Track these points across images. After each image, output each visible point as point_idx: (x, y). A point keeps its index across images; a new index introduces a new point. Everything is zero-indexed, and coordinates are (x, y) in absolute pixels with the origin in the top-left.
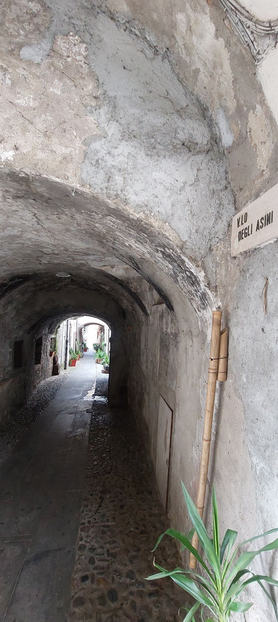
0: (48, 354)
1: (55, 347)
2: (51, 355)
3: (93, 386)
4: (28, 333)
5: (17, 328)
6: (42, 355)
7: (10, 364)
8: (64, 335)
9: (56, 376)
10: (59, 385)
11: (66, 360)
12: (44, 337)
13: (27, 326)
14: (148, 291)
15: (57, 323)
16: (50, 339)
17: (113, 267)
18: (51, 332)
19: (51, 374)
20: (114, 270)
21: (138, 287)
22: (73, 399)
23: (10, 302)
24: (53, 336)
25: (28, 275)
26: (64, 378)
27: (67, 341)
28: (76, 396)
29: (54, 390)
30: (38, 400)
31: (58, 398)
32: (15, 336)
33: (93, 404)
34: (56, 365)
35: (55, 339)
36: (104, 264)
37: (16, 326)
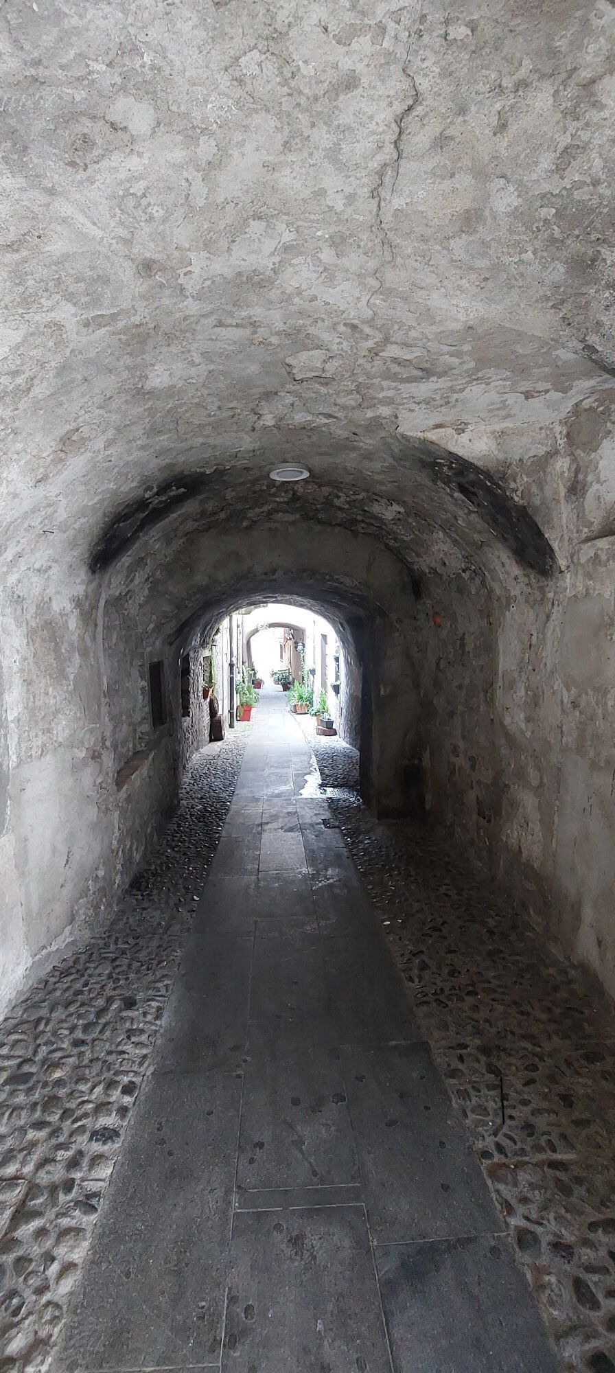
0: (201, 694)
1: (211, 677)
2: (205, 697)
3: (312, 765)
4: (171, 644)
5: (154, 630)
6: (192, 695)
7: (145, 718)
8: (227, 650)
9: (219, 743)
10: (235, 763)
11: (232, 708)
12: (192, 654)
13: (170, 628)
14: (562, 501)
15: (215, 622)
16: (202, 659)
17: (461, 431)
18: (203, 644)
19: (209, 739)
20: (464, 438)
21: (534, 489)
22: (278, 796)
23: (140, 562)
24: (206, 653)
25: (203, 474)
26: (240, 749)
27: (231, 665)
28: (282, 788)
29: (230, 774)
30: (202, 798)
31: (242, 792)
32: (149, 649)
33: (329, 806)
34: (217, 718)
35: (209, 660)
36: (437, 422)
37: (152, 626)
